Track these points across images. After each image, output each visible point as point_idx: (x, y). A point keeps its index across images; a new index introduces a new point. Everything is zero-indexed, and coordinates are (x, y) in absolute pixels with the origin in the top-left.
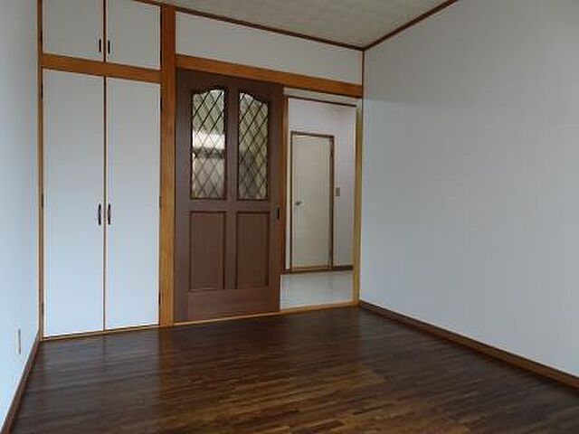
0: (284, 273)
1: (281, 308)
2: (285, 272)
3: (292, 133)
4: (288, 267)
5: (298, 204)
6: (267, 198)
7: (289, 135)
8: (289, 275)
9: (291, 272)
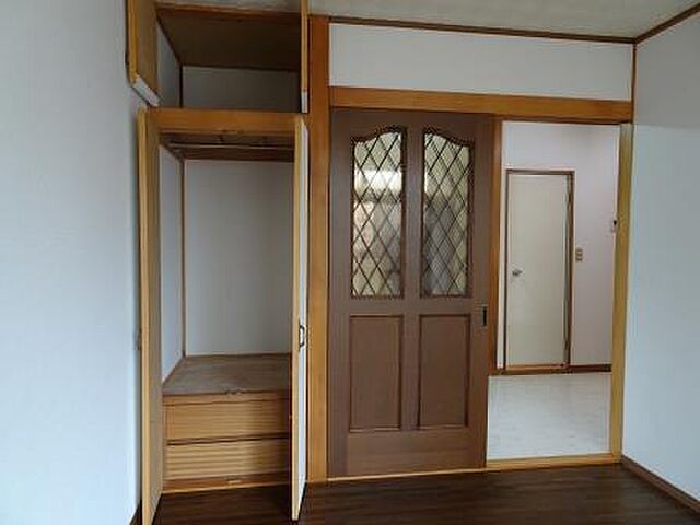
0: (494, 374)
1: (489, 457)
2: (496, 372)
3: (509, 171)
4: (500, 365)
5: (516, 274)
6: (468, 293)
7: (503, 172)
8: (500, 377)
9: (504, 372)
